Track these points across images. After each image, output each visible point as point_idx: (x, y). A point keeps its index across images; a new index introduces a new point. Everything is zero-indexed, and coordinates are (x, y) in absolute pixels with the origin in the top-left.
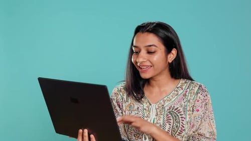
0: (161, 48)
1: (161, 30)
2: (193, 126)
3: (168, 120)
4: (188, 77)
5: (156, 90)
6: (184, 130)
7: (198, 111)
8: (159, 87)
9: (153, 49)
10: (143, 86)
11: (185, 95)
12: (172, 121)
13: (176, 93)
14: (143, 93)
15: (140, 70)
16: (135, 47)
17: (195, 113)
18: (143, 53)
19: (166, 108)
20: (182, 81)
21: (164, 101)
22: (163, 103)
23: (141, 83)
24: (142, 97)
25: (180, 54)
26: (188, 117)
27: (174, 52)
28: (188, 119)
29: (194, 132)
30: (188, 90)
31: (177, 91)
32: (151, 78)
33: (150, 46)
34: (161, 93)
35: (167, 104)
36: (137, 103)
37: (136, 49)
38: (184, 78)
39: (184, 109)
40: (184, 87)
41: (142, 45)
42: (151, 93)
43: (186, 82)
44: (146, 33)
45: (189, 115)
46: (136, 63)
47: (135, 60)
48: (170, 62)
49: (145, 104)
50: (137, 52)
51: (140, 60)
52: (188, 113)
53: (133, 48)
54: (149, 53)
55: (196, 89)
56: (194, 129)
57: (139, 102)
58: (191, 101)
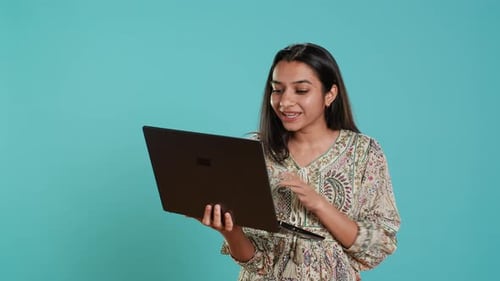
0: (316, 86)
1: (315, 57)
2: (365, 201)
3: (328, 191)
4: (352, 128)
5: (305, 147)
6: (350, 206)
7: (371, 178)
8: (310, 141)
9: (305, 86)
10: (287, 141)
11: (349, 154)
12: (333, 193)
13: (336, 151)
14: (287, 151)
15: (283, 118)
16: (276, 82)
17: (367, 182)
18: (290, 92)
19: (323, 174)
20: (343, 133)
21: (319, 164)
22: (316, 166)
23: (284, 136)
24: (285, 158)
25: (342, 93)
26: (355, 186)
27: (334, 90)
28: (355, 190)
29: (366, 210)
30: (354, 147)
31: (337, 148)
32: (300, 130)
33: (301, 82)
34: (313, 151)
35: (323, 167)
36: (278, 167)
37: (278, 86)
38: (345, 128)
39: (350, 175)
40: (347, 142)
41: (288, 81)
42: (298, 151)
43: (349, 135)
44: (294, 63)
45: (357, 184)
46: (278, 106)
47: (276, 102)
48: (328, 105)
49: (289, 168)
50: (278, 91)
51: (286, 103)
52: (355, 181)
53: (273, 85)
54: (299, 92)
55: (367, 145)
56: (366, 206)
57: (281, 164)
58: (360, 163)
